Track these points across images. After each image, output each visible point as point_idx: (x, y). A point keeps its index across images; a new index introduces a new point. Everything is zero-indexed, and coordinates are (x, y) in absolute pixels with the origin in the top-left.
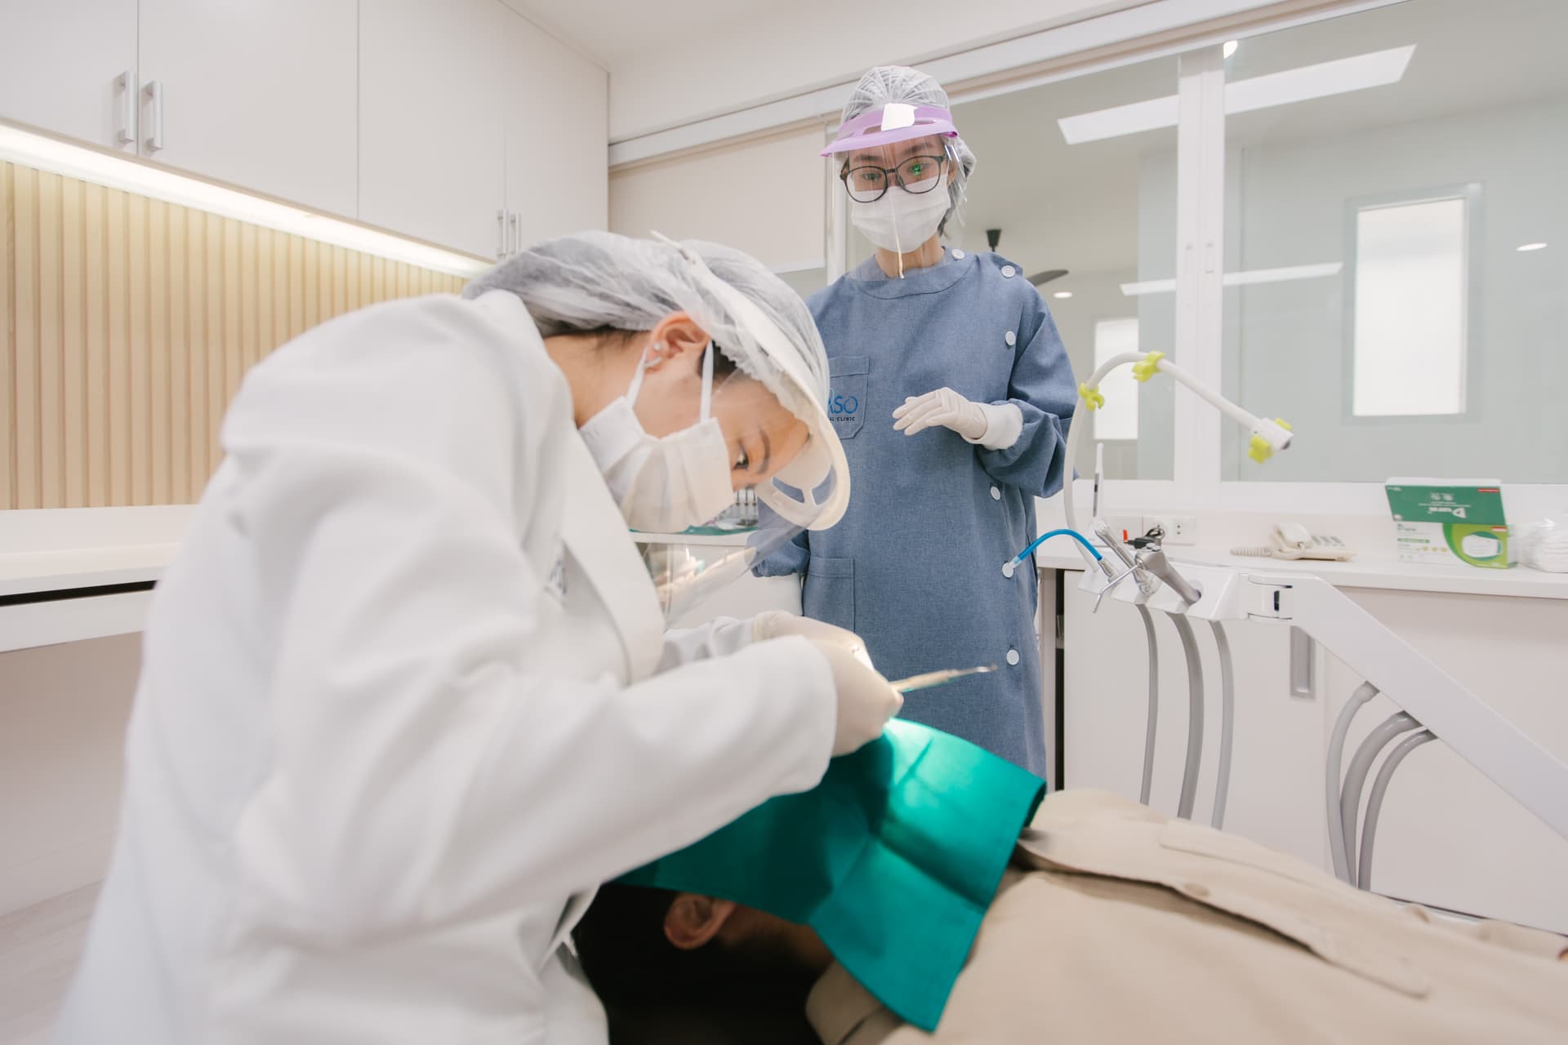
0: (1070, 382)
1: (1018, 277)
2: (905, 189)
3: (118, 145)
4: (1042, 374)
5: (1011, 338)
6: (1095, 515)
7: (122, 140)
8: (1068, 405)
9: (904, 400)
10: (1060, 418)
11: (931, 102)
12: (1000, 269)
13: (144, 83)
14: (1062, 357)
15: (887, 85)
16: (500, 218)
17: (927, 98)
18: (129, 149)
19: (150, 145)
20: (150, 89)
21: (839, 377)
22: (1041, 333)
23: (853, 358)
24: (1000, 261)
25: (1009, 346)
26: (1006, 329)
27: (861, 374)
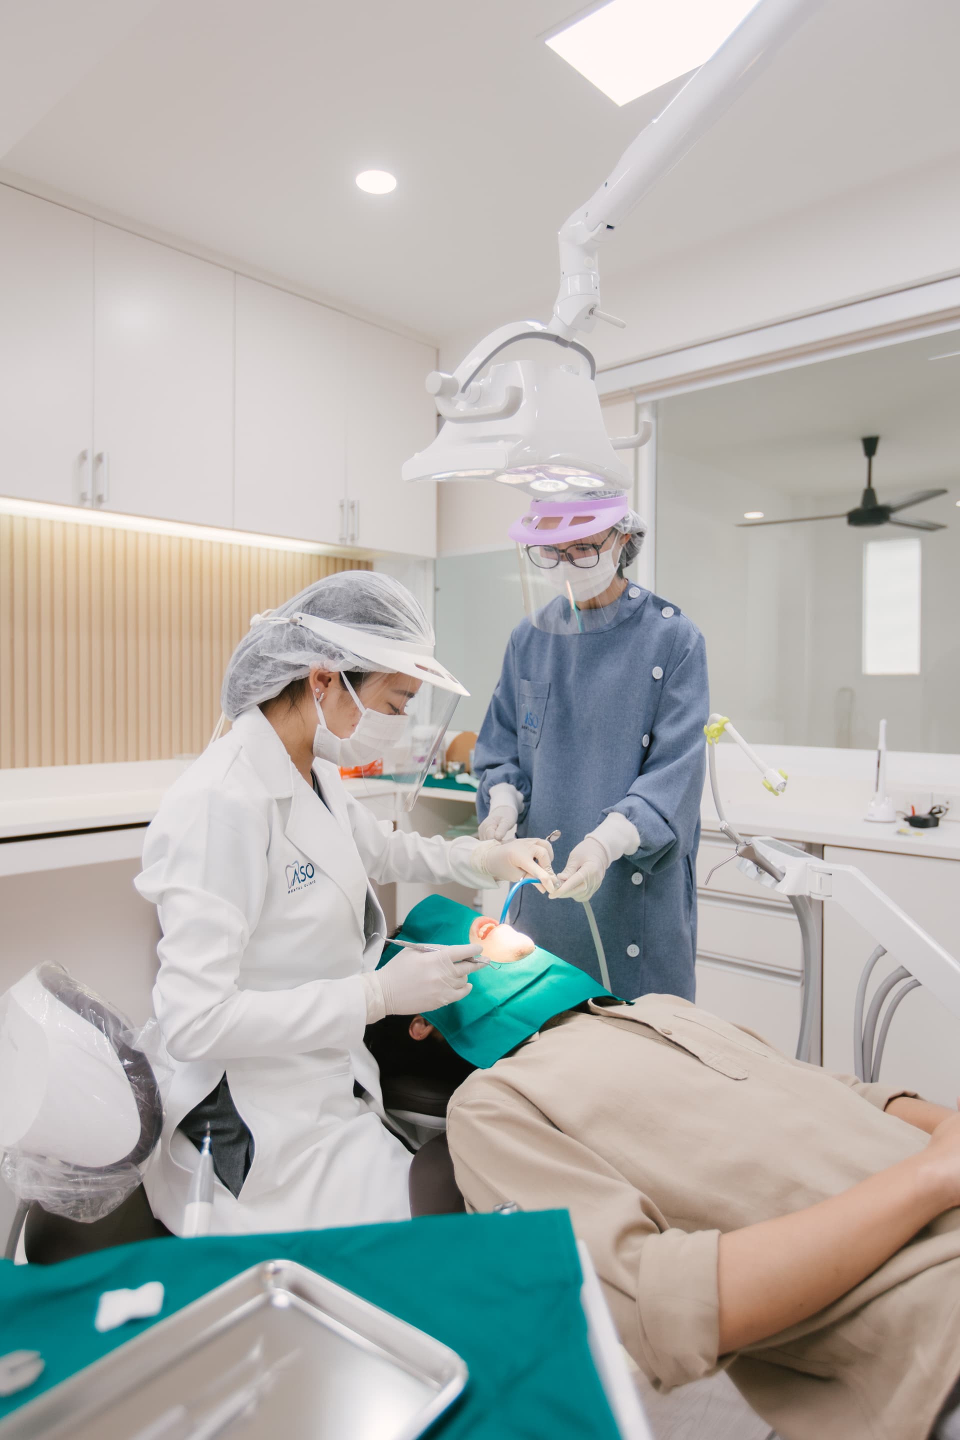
1: (676, 617)
2: (574, 564)
3: (82, 501)
5: (658, 672)
6: (877, 790)
7: (83, 498)
12: (661, 610)
13: (97, 452)
16: (342, 506)
18: (88, 504)
19: (100, 499)
20: (100, 458)
21: (529, 697)
22: (682, 668)
23: (540, 683)
24: (660, 604)
25: (655, 680)
26: (655, 665)
27: (543, 698)
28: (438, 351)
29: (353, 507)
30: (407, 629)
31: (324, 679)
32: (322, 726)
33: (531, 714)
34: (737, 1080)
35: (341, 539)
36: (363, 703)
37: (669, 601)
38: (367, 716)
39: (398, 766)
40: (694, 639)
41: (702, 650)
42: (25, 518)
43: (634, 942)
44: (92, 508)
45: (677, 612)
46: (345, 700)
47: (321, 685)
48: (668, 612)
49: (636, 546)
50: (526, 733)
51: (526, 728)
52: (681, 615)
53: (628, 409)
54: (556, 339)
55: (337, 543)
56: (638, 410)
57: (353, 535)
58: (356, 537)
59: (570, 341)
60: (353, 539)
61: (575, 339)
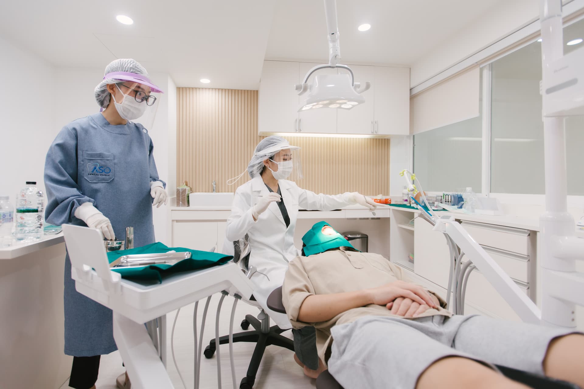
3: (296, 131)
16: (372, 123)
18: (298, 131)
20: (300, 120)
28: (410, 69)
29: (376, 123)
30: (276, 142)
31: (267, 162)
32: (272, 172)
34: (356, 268)
35: (372, 132)
36: (276, 162)
38: (279, 164)
44: (300, 133)
46: (273, 164)
47: (267, 164)
53: (477, 70)
54: (330, 67)
55: (371, 134)
56: (481, 70)
57: (376, 131)
58: (377, 131)
59: (335, 66)
60: (376, 132)
61: (337, 65)
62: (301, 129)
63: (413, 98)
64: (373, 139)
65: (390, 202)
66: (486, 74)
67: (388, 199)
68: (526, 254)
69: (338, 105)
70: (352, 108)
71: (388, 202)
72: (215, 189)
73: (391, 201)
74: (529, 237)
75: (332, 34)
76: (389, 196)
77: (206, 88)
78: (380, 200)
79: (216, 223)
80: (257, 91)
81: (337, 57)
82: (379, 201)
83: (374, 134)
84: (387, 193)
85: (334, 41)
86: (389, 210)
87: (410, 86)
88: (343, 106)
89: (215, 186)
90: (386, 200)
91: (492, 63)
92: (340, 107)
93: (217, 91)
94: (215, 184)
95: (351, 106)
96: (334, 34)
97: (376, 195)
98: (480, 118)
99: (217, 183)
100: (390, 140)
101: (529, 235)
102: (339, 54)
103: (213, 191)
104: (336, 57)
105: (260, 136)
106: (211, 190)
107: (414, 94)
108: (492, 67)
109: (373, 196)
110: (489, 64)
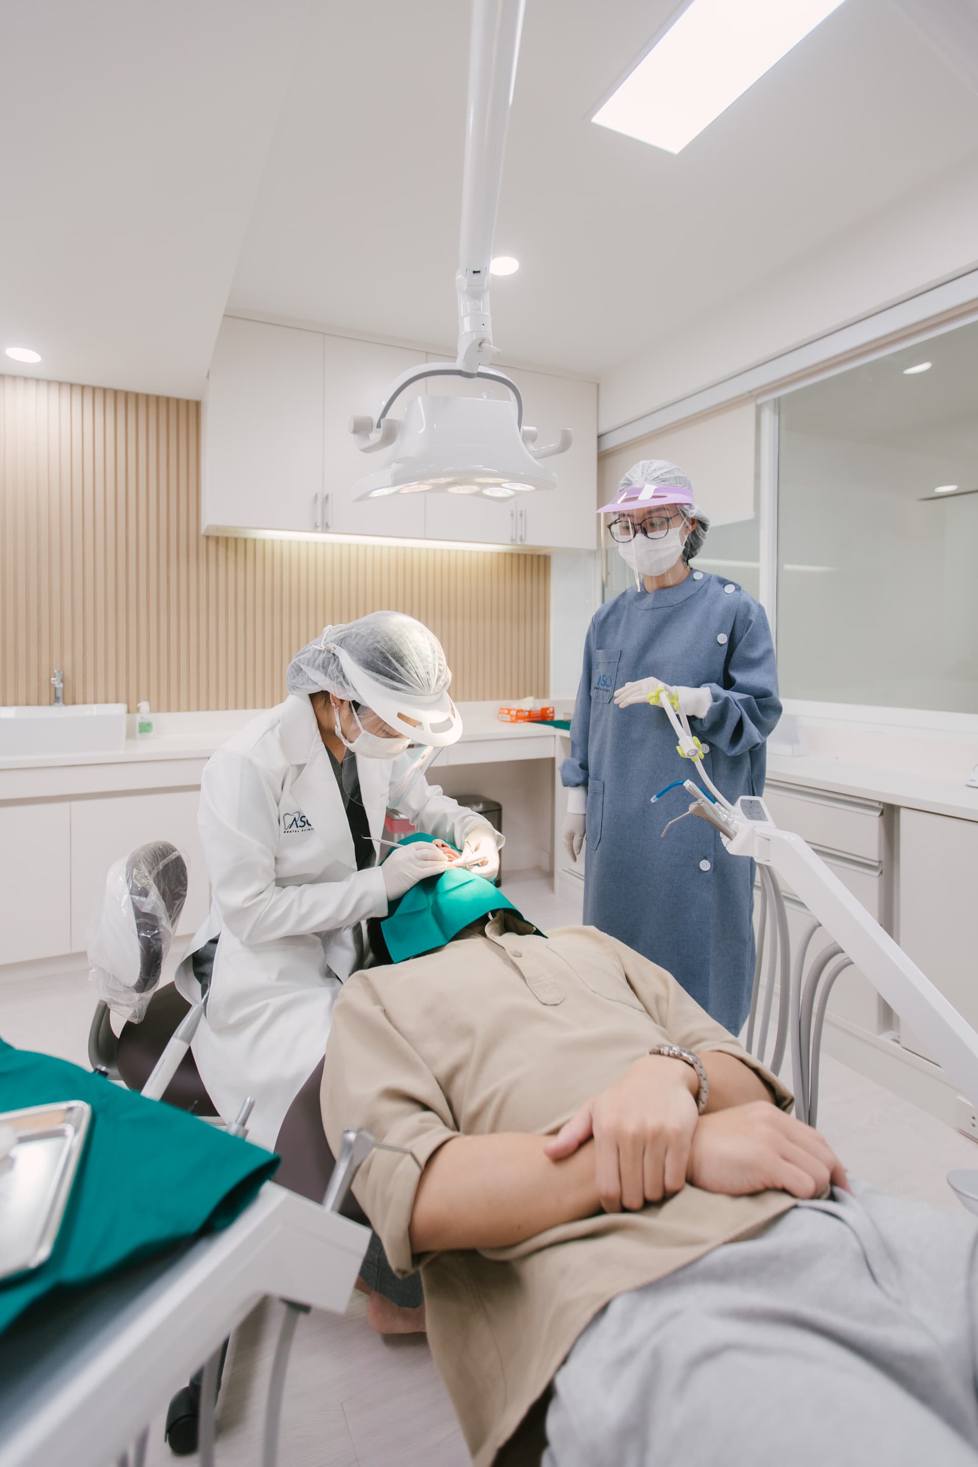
0: (773, 671)
1: (737, 593)
2: (646, 536)
3: (315, 528)
4: (752, 664)
5: (723, 639)
7: (316, 526)
8: (764, 689)
9: (625, 684)
10: (755, 698)
11: (670, 484)
12: (724, 587)
13: (325, 494)
14: (769, 651)
15: (643, 473)
16: (512, 515)
17: (667, 481)
18: (320, 529)
19: (327, 526)
20: (327, 497)
21: (604, 662)
22: (749, 634)
23: (613, 651)
24: (724, 582)
25: (721, 645)
26: (719, 632)
27: (615, 662)
28: (598, 386)
29: (521, 515)
33: (604, 676)
34: (544, 1004)
35: (512, 540)
37: (730, 579)
39: (565, 714)
40: (755, 608)
41: (764, 618)
42: (281, 541)
43: (706, 858)
44: (323, 532)
45: (738, 588)
48: (730, 589)
49: (699, 537)
50: (597, 693)
51: (598, 689)
52: (741, 591)
53: (749, 410)
54: (459, 373)
55: (510, 543)
56: (759, 410)
57: (521, 537)
58: (523, 538)
59: (475, 372)
60: (521, 540)
61: (482, 369)
62: (330, 525)
63: (603, 457)
64: (512, 555)
65: (553, 717)
66: (769, 419)
67: (547, 709)
68: (876, 857)
69: (475, 488)
70: (511, 497)
71: (549, 717)
72: (59, 694)
73: (553, 712)
74: (881, 817)
75: (474, 272)
76: (548, 698)
77: (26, 379)
78: (530, 712)
79: (64, 806)
80: (198, 404)
81: (483, 344)
82: (527, 714)
83: (516, 545)
84: (542, 691)
85: (475, 295)
86: (553, 738)
87: (598, 429)
88: (488, 492)
89: (61, 685)
90: (544, 710)
91: (779, 399)
92: (479, 494)
93: (66, 391)
94: (62, 681)
95: (511, 493)
96: (479, 272)
97: (518, 698)
98: (754, 524)
99: (68, 674)
100: (549, 557)
101: (882, 814)
102: (491, 338)
103: (55, 699)
104: (480, 344)
105: (208, 537)
106: (45, 697)
107: (607, 450)
108: (778, 405)
109: (510, 701)
110: (775, 400)
